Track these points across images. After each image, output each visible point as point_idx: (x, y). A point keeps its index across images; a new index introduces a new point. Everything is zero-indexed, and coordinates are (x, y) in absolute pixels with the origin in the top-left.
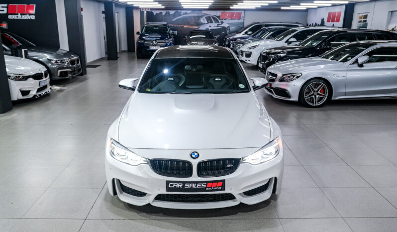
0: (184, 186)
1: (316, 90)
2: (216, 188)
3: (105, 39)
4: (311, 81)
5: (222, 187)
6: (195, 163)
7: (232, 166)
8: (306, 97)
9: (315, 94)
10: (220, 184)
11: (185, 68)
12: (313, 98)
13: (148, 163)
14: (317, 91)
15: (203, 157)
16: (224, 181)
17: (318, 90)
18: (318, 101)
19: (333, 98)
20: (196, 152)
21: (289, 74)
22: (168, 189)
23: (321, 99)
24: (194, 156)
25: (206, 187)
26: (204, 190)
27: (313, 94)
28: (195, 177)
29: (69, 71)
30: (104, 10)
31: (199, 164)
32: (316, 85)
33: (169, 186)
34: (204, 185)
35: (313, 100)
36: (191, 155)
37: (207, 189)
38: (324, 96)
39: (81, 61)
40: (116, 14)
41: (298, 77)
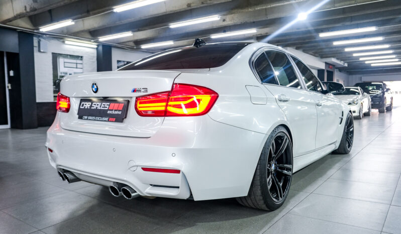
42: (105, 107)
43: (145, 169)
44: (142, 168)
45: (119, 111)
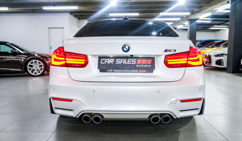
42: (131, 62)
43: (182, 101)
44: (180, 101)
45: (148, 65)
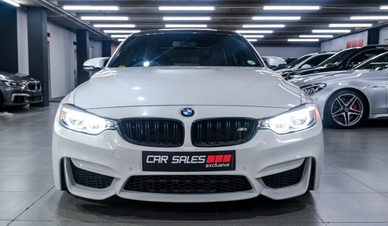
0: (170, 160)
1: (346, 105)
2: (221, 165)
3: (75, 74)
4: (340, 93)
5: (230, 163)
6: (188, 123)
7: (246, 129)
8: (334, 115)
9: (346, 109)
10: (228, 158)
11: (173, 45)
12: (343, 116)
13: (115, 129)
14: (348, 107)
15: (201, 114)
16: (233, 153)
17: (350, 105)
18: (351, 121)
19: (371, 117)
20: (190, 109)
21: (308, 86)
22: (146, 167)
23: (354, 117)
24: (186, 113)
25: (205, 163)
26: (201, 167)
27: (343, 111)
28: (188, 146)
29: (26, 96)
30: (76, 41)
31: (195, 125)
32: (347, 98)
33: (147, 162)
34: (202, 160)
35: (344, 119)
36: (182, 111)
37: (207, 166)
38: (358, 113)
39: (42, 87)
40: (91, 49)
41: (320, 89)
